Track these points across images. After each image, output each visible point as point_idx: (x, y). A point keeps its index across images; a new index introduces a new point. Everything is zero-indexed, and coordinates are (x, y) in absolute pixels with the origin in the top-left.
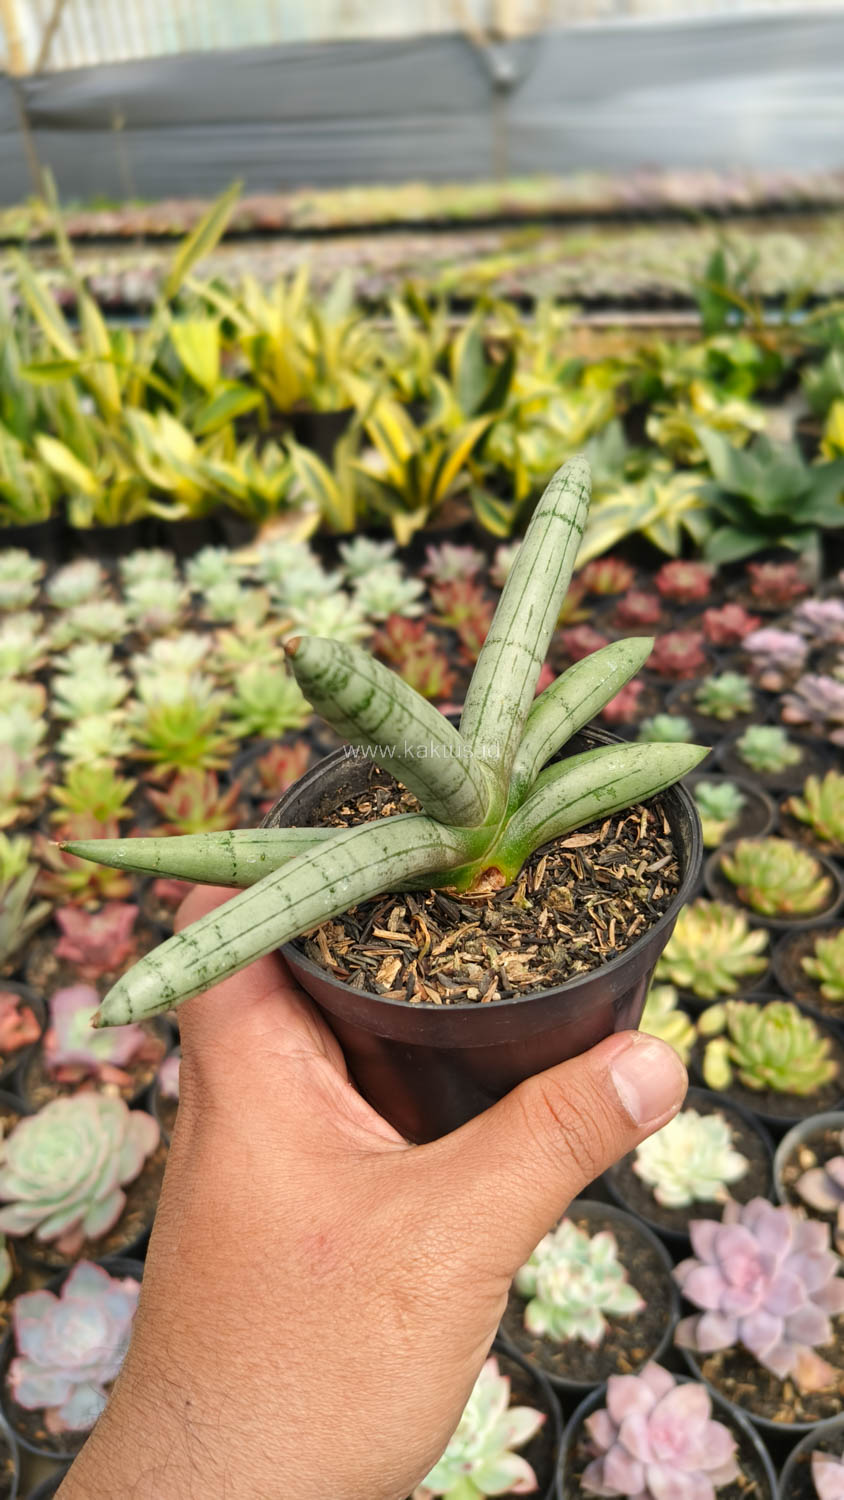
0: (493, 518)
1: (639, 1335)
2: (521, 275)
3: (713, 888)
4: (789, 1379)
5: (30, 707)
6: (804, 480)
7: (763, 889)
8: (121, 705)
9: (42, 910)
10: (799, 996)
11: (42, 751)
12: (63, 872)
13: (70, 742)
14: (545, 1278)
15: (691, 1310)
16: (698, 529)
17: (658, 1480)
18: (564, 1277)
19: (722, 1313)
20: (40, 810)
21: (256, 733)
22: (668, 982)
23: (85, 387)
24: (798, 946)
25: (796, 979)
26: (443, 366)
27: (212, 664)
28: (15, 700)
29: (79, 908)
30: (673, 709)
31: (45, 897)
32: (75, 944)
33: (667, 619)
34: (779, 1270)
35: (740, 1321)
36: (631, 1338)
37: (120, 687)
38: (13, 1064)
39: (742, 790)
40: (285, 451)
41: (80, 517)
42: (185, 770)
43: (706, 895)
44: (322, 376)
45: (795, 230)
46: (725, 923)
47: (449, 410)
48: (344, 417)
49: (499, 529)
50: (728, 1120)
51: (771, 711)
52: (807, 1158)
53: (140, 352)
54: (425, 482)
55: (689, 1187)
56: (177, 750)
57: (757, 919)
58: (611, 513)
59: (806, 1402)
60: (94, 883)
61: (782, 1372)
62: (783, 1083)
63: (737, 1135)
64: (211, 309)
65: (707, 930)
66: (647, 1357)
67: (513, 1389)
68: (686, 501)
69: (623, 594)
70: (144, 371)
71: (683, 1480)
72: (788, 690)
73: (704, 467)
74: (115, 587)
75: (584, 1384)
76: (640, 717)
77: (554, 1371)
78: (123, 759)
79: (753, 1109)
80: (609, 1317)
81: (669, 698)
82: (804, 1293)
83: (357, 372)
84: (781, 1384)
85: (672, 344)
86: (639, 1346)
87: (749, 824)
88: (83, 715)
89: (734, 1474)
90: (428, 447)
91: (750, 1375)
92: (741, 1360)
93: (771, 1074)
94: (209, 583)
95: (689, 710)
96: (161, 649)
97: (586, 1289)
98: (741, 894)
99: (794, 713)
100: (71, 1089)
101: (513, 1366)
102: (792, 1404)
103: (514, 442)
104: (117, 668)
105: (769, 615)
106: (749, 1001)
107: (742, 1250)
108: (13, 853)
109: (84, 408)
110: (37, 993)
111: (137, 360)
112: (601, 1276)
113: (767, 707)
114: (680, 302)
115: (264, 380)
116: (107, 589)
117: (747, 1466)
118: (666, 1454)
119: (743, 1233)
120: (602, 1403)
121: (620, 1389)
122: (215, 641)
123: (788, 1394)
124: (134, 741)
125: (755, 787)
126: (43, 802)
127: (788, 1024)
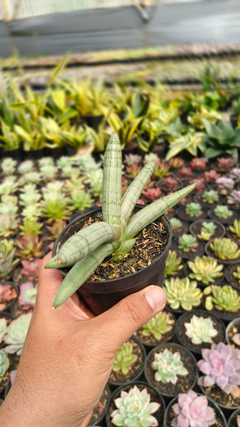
0: (144, 146)
1: (187, 382)
2: (151, 75)
3: (207, 253)
4: (230, 394)
5: (13, 202)
6: (233, 133)
7: (222, 253)
8: (39, 201)
9: (17, 261)
10: (233, 284)
11: (17, 215)
12: (23, 250)
13: (25, 212)
14: (160, 365)
15: (202, 374)
16: (202, 148)
17: (193, 423)
18: (166, 365)
19: (211, 375)
20: (16, 232)
21: (77, 209)
22: (195, 280)
23: (28, 111)
24: (232, 269)
25: (231, 279)
26: (129, 103)
27: (64, 190)
28: (9, 201)
29: (28, 260)
30: (196, 201)
31: (18, 257)
32: (26, 270)
33: (194, 175)
34: (227, 363)
35: (216, 378)
36: (185, 382)
37: (38, 197)
38: (10, 305)
39: (215, 224)
40: (84, 128)
41: (27, 148)
42: (57, 220)
43: (206, 254)
44: (95, 106)
45: (230, 61)
46: (211, 263)
47: (131, 116)
48: (101, 118)
49: (145, 149)
50: (212, 319)
51: (224, 201)
52: (235, 330)
53: (43, 101)
54: (124, 136)
55: (201, 339)
56: (55, 214)
57: (220, 261)
58: (177, 144)
59: (235, 401)
60: (32, 253)
61: (228, 393)
62: (228, 309)
63: (215, 324)
64: (62, 87)
65: (206, 265)
66: (189, 388)
67: (151, 397)
68: (199, 140)
69: (181, 168)
70: (44, 106)
71: (200, 424)
72: (229, 195)
73: (204, 130)
74: (37, 168)
75: (172, 396)
76: (186, 203)
77: (163, 392)
78: (39, 217)
79: (219, 316)
80: (178, 376)
81: (194, 198)
82: (234, 370)
83: (105, 105)
84: (228, 396)
85: (195, 94)
86: (187, 384)
87: (217, 234)
88: (28, 205)
89: (215, 422)
90: (125, 126)
91: (219, 393)
92: (216, 389)
93: (224, 306)
94: (64, 166)
95: (200, 201)
96: (50, 185)
97: (172, 369)
98: (215, 254)
99: (230, 201)
100: (26, 312)
101: (151, 390)
102: (231, 401)
103: (149, 124)
104: (37, 191)
105: (223, 173)
106: (218, 285)
107: (216, 357)
108: (9, 244)
109: (27, 116)
110: (16, 284)
111: (42, 103)
112: (176, 365)
113: (223, 200)
114: (197, 82)
115: (78, 108)
116: (34, 168)
117: (218, 419)
118: (195, 416)
119: (217, 352)
120: (176, 401)
121: (181, 397)
122: (65, 183)
123: (230, 398)
124: (42, 212)
125: (219, 223)
126: (17, 230)
127: (230, 292)
